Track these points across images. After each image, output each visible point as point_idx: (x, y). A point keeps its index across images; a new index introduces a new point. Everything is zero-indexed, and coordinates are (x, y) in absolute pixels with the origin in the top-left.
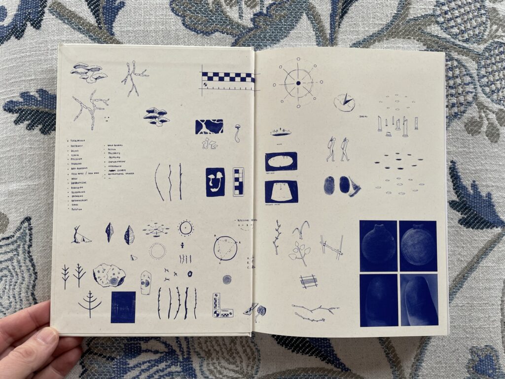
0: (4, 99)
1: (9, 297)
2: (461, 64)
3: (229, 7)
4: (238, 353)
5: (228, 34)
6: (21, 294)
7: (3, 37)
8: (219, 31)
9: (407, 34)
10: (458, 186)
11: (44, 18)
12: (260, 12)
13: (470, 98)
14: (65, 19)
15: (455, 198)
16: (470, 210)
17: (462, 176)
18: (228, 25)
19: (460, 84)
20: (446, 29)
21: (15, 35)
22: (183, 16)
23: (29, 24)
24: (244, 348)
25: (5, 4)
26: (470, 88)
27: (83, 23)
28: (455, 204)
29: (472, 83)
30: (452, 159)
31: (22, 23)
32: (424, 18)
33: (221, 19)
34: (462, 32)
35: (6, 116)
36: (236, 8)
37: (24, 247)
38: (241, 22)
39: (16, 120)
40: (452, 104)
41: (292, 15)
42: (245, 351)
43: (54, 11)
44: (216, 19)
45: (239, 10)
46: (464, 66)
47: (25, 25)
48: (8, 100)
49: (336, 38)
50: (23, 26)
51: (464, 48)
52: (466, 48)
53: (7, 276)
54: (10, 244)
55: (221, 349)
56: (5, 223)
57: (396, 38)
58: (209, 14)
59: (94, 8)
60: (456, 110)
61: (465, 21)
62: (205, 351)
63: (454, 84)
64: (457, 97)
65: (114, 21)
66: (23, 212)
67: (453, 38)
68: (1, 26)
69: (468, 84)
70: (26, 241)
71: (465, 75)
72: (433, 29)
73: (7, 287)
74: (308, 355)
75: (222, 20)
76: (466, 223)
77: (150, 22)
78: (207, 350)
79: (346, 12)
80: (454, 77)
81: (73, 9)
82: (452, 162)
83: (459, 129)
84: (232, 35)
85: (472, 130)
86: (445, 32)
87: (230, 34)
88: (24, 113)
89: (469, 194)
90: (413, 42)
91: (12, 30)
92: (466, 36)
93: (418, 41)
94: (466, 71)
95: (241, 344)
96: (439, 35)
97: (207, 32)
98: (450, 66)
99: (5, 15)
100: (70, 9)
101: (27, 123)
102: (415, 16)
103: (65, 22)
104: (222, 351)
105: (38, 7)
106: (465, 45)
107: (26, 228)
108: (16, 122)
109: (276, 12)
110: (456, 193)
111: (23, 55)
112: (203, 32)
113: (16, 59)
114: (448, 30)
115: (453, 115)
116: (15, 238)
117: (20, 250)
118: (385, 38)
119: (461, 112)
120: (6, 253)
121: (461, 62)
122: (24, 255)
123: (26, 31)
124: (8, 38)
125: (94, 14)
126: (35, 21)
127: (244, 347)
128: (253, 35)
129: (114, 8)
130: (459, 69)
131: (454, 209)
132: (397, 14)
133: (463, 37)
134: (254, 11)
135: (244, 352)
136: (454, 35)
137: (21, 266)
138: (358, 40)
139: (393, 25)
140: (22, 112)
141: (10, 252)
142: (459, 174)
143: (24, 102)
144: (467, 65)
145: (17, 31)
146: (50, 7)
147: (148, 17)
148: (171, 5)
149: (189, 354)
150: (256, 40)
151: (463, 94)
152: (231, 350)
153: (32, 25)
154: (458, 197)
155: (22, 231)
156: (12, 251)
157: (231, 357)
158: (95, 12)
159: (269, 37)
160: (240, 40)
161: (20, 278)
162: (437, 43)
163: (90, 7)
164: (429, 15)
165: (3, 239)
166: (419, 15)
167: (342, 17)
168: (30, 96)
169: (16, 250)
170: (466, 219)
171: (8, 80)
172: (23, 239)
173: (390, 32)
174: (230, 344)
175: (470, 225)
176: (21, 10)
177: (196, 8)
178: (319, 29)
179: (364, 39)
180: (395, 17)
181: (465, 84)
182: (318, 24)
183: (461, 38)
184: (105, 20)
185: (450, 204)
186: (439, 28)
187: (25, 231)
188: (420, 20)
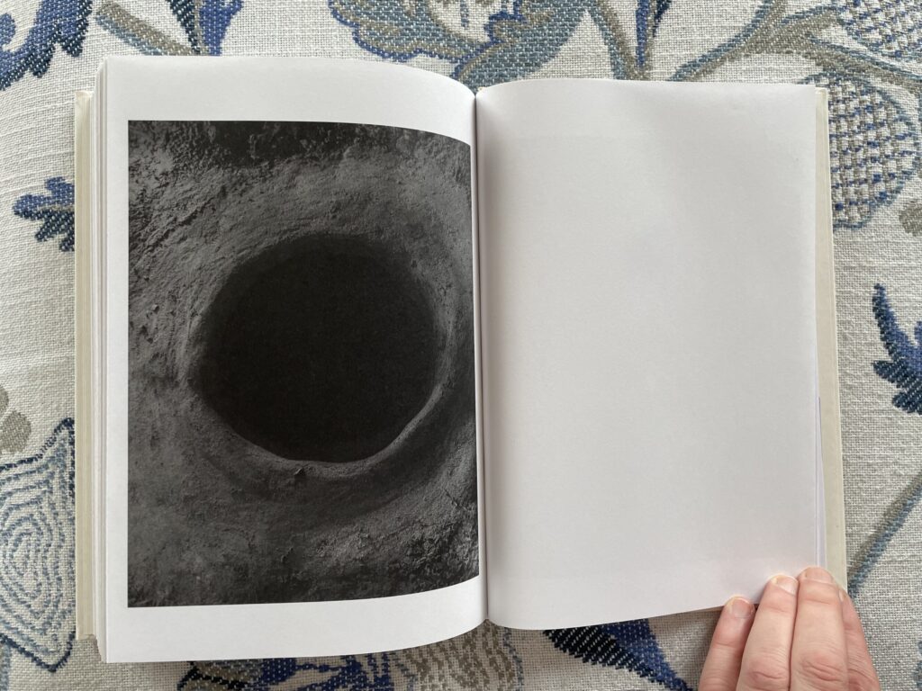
0: (15, 193)
1: (35, 573)
2: (889, 101)
3: (441, 4)
4: (479, 665)
5: (441, 57)
6: (58, 567)
7: (9, 74)
8: (425, 52)
9: (784, 46)
10: (889, 333)
11: (87, 34)
12: (502, 13)
13: (907, 163)
14: (128, 35)
15: (884, 356)
16: (915, 378)
17: (897, 314)
18: (441, 40)
19: (888, 138)
20: (857, 34)
21: (32, 69)
22: (356, 25)
23: (58, 46)
24: (490, 657)
25: (10, 11)
26: (906, 145)
27: (164, 43)
28: (886, 367)
29: (910, 135)
30: (877, 282)
31: (46, 45)
32: (814, 14)
33: (427, 29)
34: (889, 39)
35: (19, 225)
36: (454, 7)
37: (62, 477)
38: (466, 32)
39: (39, 233)
40: (875, 176)
41: (563, 16)
42: (492, 662)
43: (107, 22)
44: (418, 29)
45: (462, 10)
46: (893, 103)
47: (51, 49)
48: (23, 194)
49: (649, 55)
50: (46, 51)
51: (893, 69)
52: (895, 70)
53: (30, 534)
54: (34, 472)
55: (447, 658)
56: (23, 430)
57: (764, 53)
58: (403, 19)
59: (184, 14)
60: (881, 187)
61: (892, 18)
62: (418, 664)
63: (878, 138)
64: (883, 163)
65: (223, 37)
66: (58, 409)
67: (872, 50)
68: (5, 53)
69: (903, 138)
70: (65, 466)
71: (896, 120)
72: (833, 34)
73: (31, 554)
74: (614, 667)
75: (429, 29)
76: (907, 403)
77: (292, 38)
78: (420, 660)
79: (666, 7)
80: (877, 125)
81: (143, 16)
82: (877, 287)
83: (889, 223)
84: (449, 59)
85: (913, 225)
86: (856, 39)
87: (446, 58)
88: (53, 218)
89: (912, 348)
90: (798, 60)
91: (27, 59)
92: (895, 46)
93: (806, 57)
94: (898, 112)
95: (484, 647)
96: (845, 46)
97: (402, 55)
98: (869, 104)
99: (12, 31)
100: (137, 16)
101: (60, 237)
102: (798, 11)
103: (128, 42)
104: (449, 662)
105: (74, 14)
106: (894, 63)
107: (64, 440)
108: (40, 236)
109: (532, 11)
110: (887, 346)
111: (49, 106)
112: (393, 54)
113: (36, 114)
114: (862, 36)
115: (876, 198)
116: (43, 461)
117: (55, 483)
118: (743, 54)
119: (891, 192)
120: (27, 488)
121: (888, 96)
122: (63, 493)
123: (53, 60)
124: (18, 75)
125: (183, 25)
126: (71, 41)
127: (491, 653)
128: (490, 56)
129: (221, 12)
130: (886, 109)
131: (884, 377)
132: (764, 7)
133: (890, 48)
134: (491, 10)
135: (491, 664)
136: (873, 45)
137: (57, 514)
138: (692, 59)
139: (756, 28)
140: (50, 217)
141: (34, 487)
142: (892, 310)
143: (54, 198)
144: (901, 101)
145: (36, 62)
146: (98, 13)
147: (287, 29)
148: (330, 3)
149: (386, 671)
150: (496, 66)
151: (894, 156)
152: (465, 658)
153: (64, 48)
154: (890, 353)
155: (56, 445)
156: (39, 484)
157: (466, 672)
158: (186, 21)
159: (521, 60)
160: (465, 67)
161: (56, 536)
162: (843, 60)
163: (175, 12)
164: (825, 8)
165: (22, 462)
166: (806, 9)
167: (658, 16)
168: (65, 185)
169: (47, 482)
170: (906, 396)
171: (22, 156)
172: (60, 460)
173: (752, 41)
174: (464, 648)
175: (915, 407)
176: (42, 21)
177: (379, 9)
178: (615, 41)
179: (704, 56)
180: (761, 13)
181: (898, 137)
182: (613, 30)
183: (885, 51)
184: (206, 36)
185: (876, 367)
186: (845, 32)
187: (62, 445)
188: (808, 17)
